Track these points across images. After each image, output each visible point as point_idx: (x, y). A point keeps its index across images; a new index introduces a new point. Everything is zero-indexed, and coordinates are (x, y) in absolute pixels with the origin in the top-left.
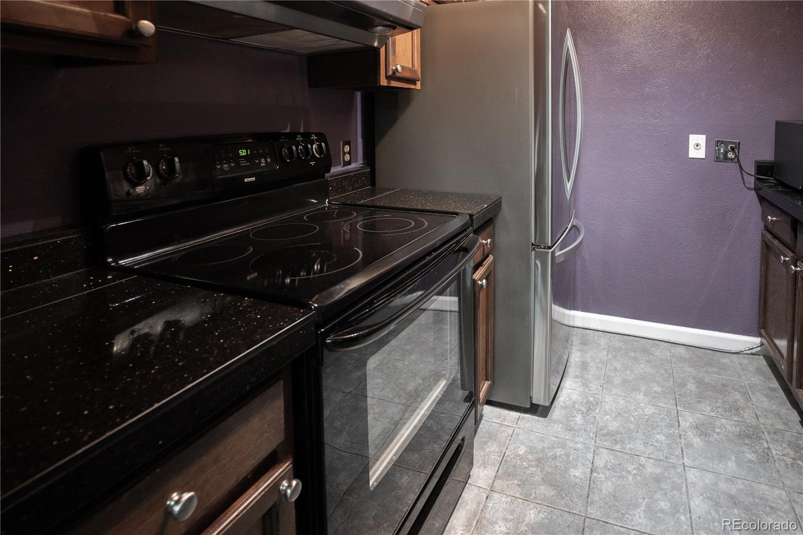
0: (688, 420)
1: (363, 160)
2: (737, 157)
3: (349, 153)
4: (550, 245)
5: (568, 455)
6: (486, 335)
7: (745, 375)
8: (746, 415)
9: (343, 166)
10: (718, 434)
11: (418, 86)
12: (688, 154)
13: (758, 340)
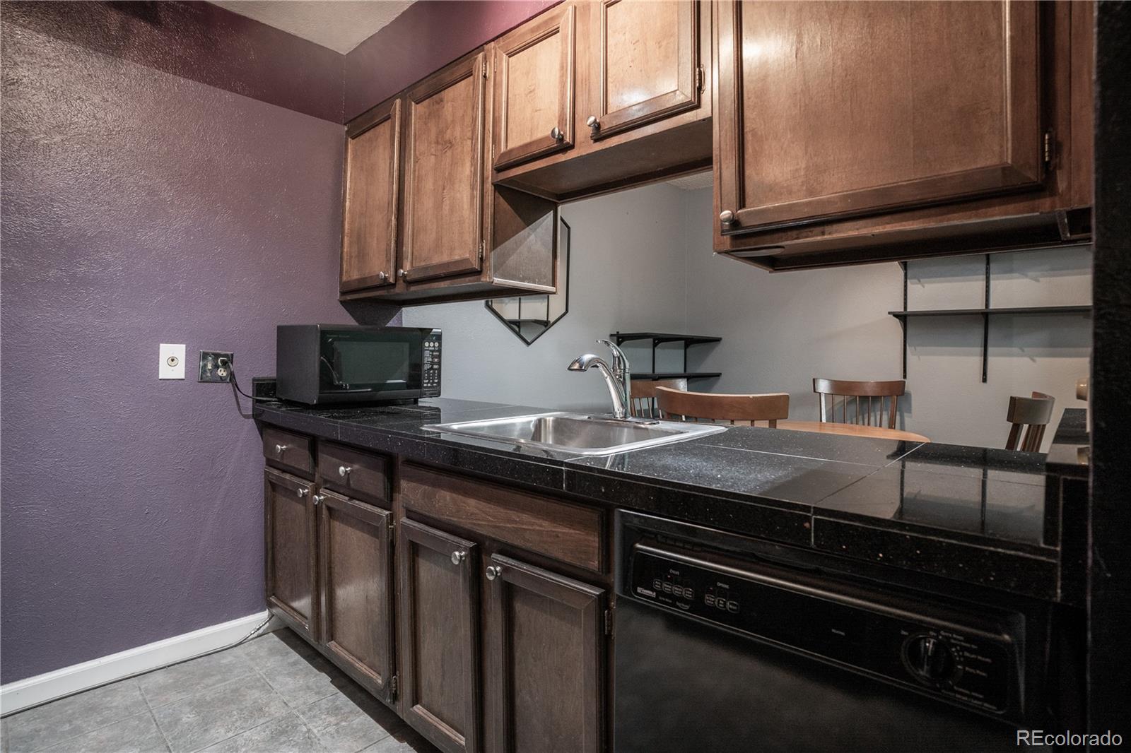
8: (272, 711)
12: (158, 374)
13: (264, 615)
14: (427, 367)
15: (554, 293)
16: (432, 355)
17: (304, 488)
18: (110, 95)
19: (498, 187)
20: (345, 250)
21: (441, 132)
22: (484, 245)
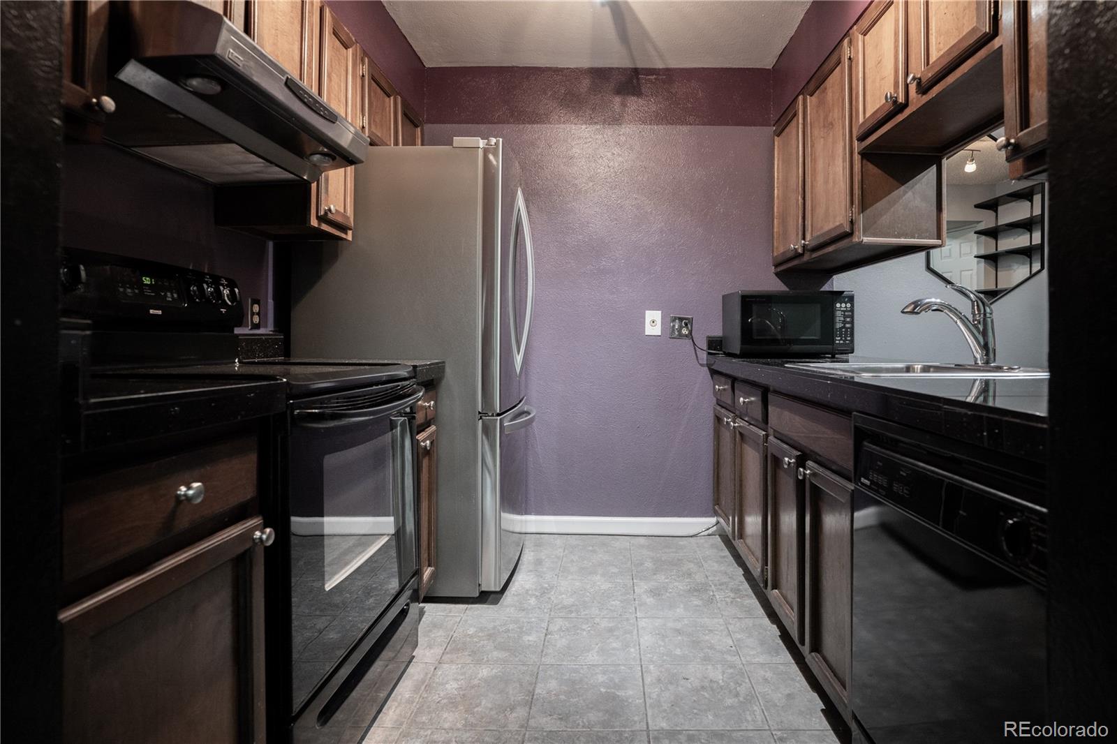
0: (642, 587)
1: (274, 327)
2: (691, 332)
3: (258, 314)
4: (498, 411)
5: (521, 628)
6: (429, 513)
7: (700, 550)
8: (696, 577)
9: (251, 329)
10: (670, 593)
11: (349, 237)
12: (644, 331)
13: (713, 520)
14: (839, 325)
15: (940, 246)
16: (844, 315)
17: (728, 418)
18: (616, 150)
19: (865, 155)
20: (775, 230)
21: (826, 117)
22: (853, 209)
